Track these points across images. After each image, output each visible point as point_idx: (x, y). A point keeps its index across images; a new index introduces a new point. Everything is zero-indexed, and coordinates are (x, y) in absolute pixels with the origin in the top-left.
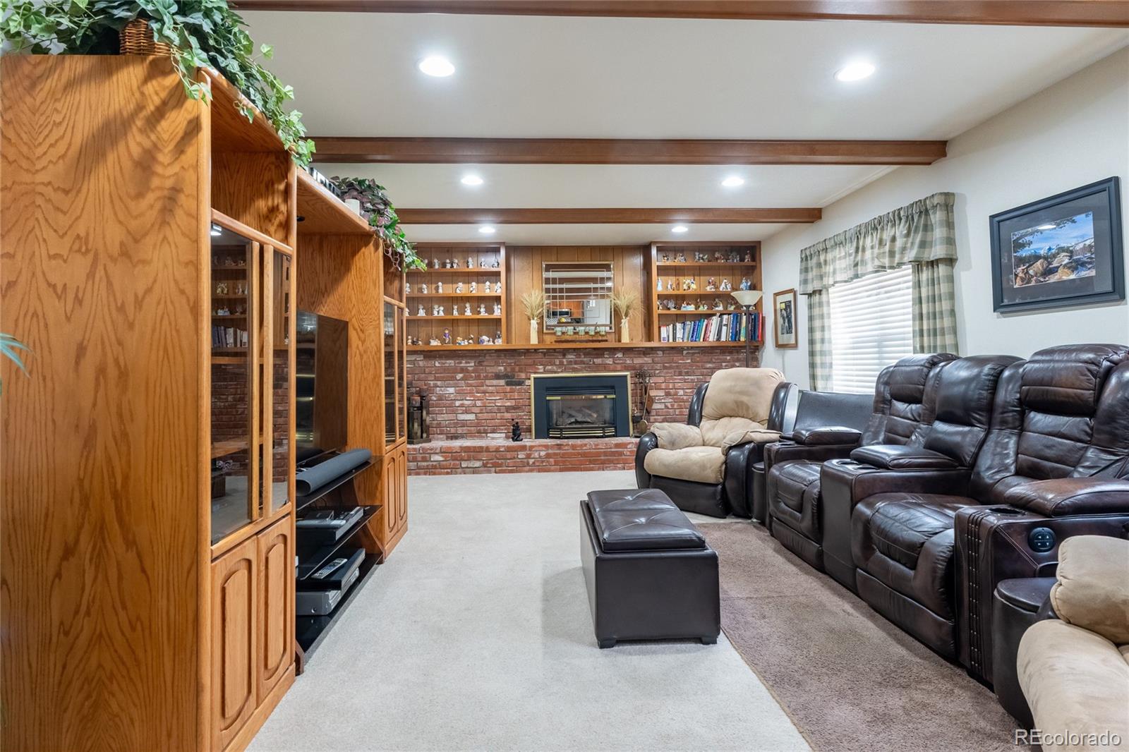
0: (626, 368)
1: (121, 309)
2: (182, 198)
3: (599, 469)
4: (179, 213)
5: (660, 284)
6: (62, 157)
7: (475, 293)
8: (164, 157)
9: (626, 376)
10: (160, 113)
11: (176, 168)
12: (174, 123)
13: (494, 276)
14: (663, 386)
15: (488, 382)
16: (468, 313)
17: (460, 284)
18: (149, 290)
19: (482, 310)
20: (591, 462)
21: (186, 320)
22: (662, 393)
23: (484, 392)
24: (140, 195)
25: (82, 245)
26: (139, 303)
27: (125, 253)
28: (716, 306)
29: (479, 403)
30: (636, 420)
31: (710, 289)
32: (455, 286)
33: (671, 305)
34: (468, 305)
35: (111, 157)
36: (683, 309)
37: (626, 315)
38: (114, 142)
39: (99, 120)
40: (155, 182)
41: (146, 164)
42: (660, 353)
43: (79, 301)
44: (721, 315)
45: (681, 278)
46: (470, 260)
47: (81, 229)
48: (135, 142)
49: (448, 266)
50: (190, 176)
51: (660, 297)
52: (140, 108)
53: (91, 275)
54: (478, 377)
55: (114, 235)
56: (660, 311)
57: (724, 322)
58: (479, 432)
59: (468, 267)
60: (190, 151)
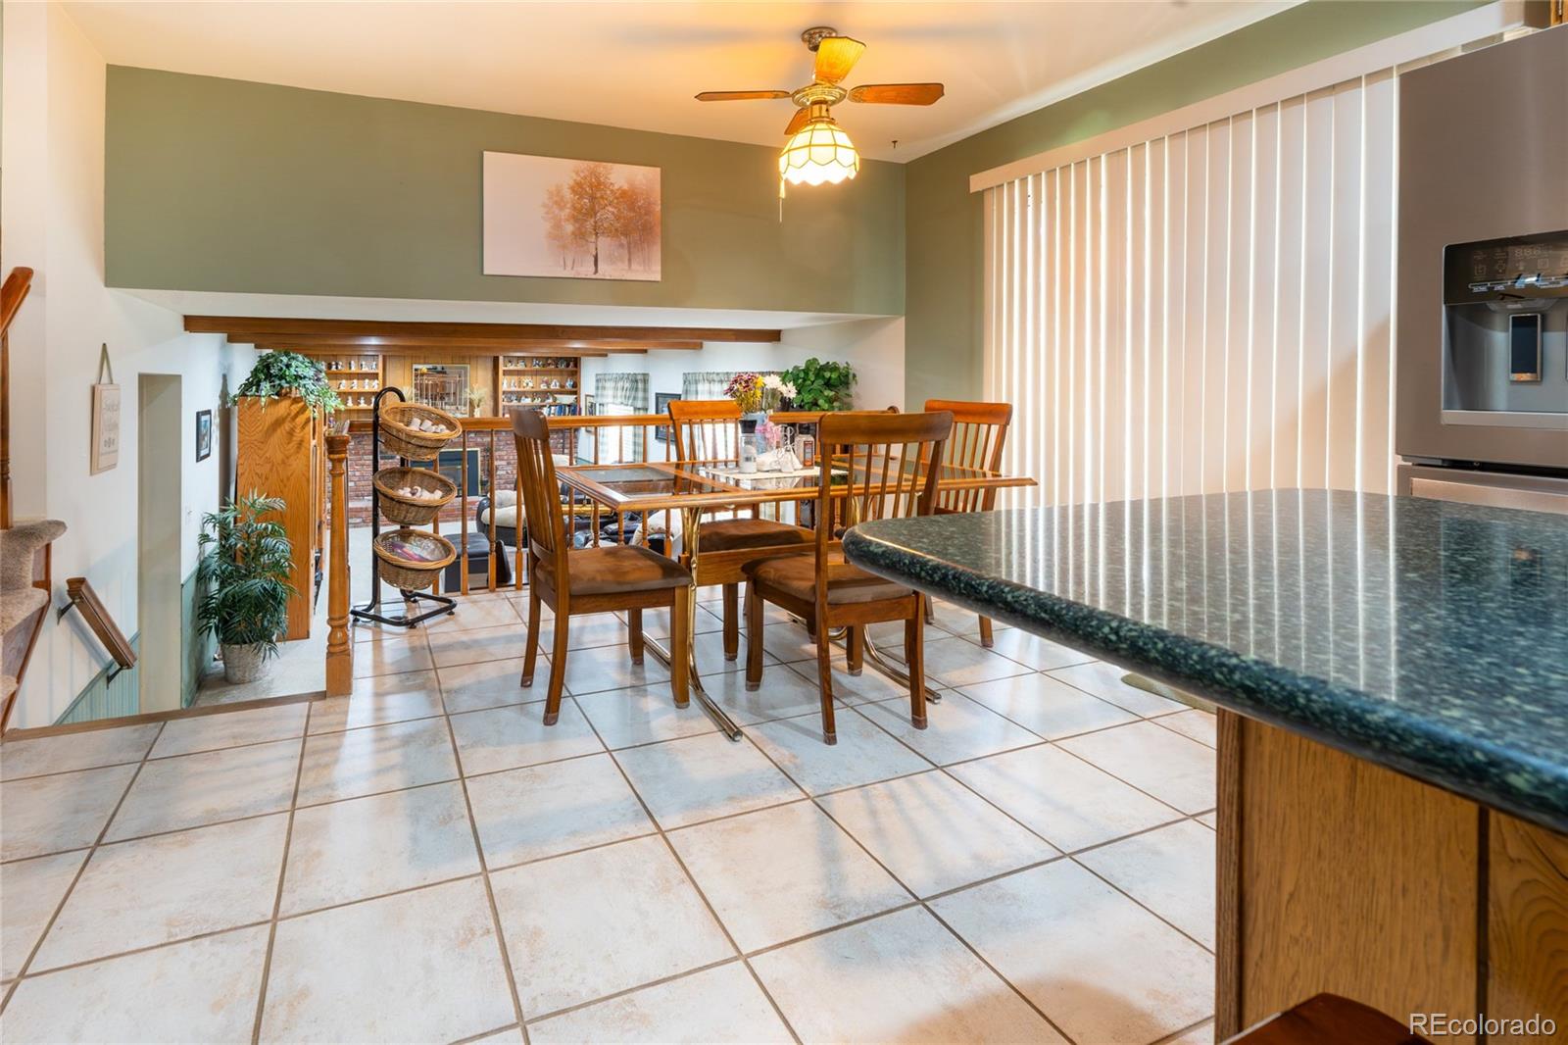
0: (477, 445)
1: (282, 481)
2: (304, 444)
3: (453, 521)
4: (303, 449)
5: (505, 382)
6: (261, 431)
7: (355, 389)
8: (297, 431)
9: (477, 451)
10: (296, 415)
11: (302, 434)
12: (301, 419)
13: (374, 376)
14: (506, 458)
15: (365, 457)
16: (350, 404)
17: (344, 381)
18: (292, 475)
19: (362, 401)
20: (447, 516)
21: (305, 484)
22: (504, 463)
23: (363, 465)
24: (289, 443)
25: (268, 460)
26: (288, 479)
27: (283, 462)
28: (548, 398)
29: (357, 474)
30: (483, 484)
31: (543, 387)
32: (339, 382)
33: (514, 398)
34: (350, 398)
35: (279, 431)
36: (522, 402)
37: (478, 406)
38: (280, 425)
39: (274, 418)
40: (295, 439)
41: (291, 433)
42: (504, 433)
43: (267, 479)
44: (550, 407)
45: (522, 377)
46: (352, 362)
47: (268, 455)
48: (287, 426)
49: (334, 367)
50: (307, 436)
51: (504, 393)
52: (289, 414)
53: (271, 470)
54: (357, 454)
55: (279, 456)
56: (505, 403)
57: (552, 412)
58: (357, 496)
59: (350, 368)
60: (307, 428)
